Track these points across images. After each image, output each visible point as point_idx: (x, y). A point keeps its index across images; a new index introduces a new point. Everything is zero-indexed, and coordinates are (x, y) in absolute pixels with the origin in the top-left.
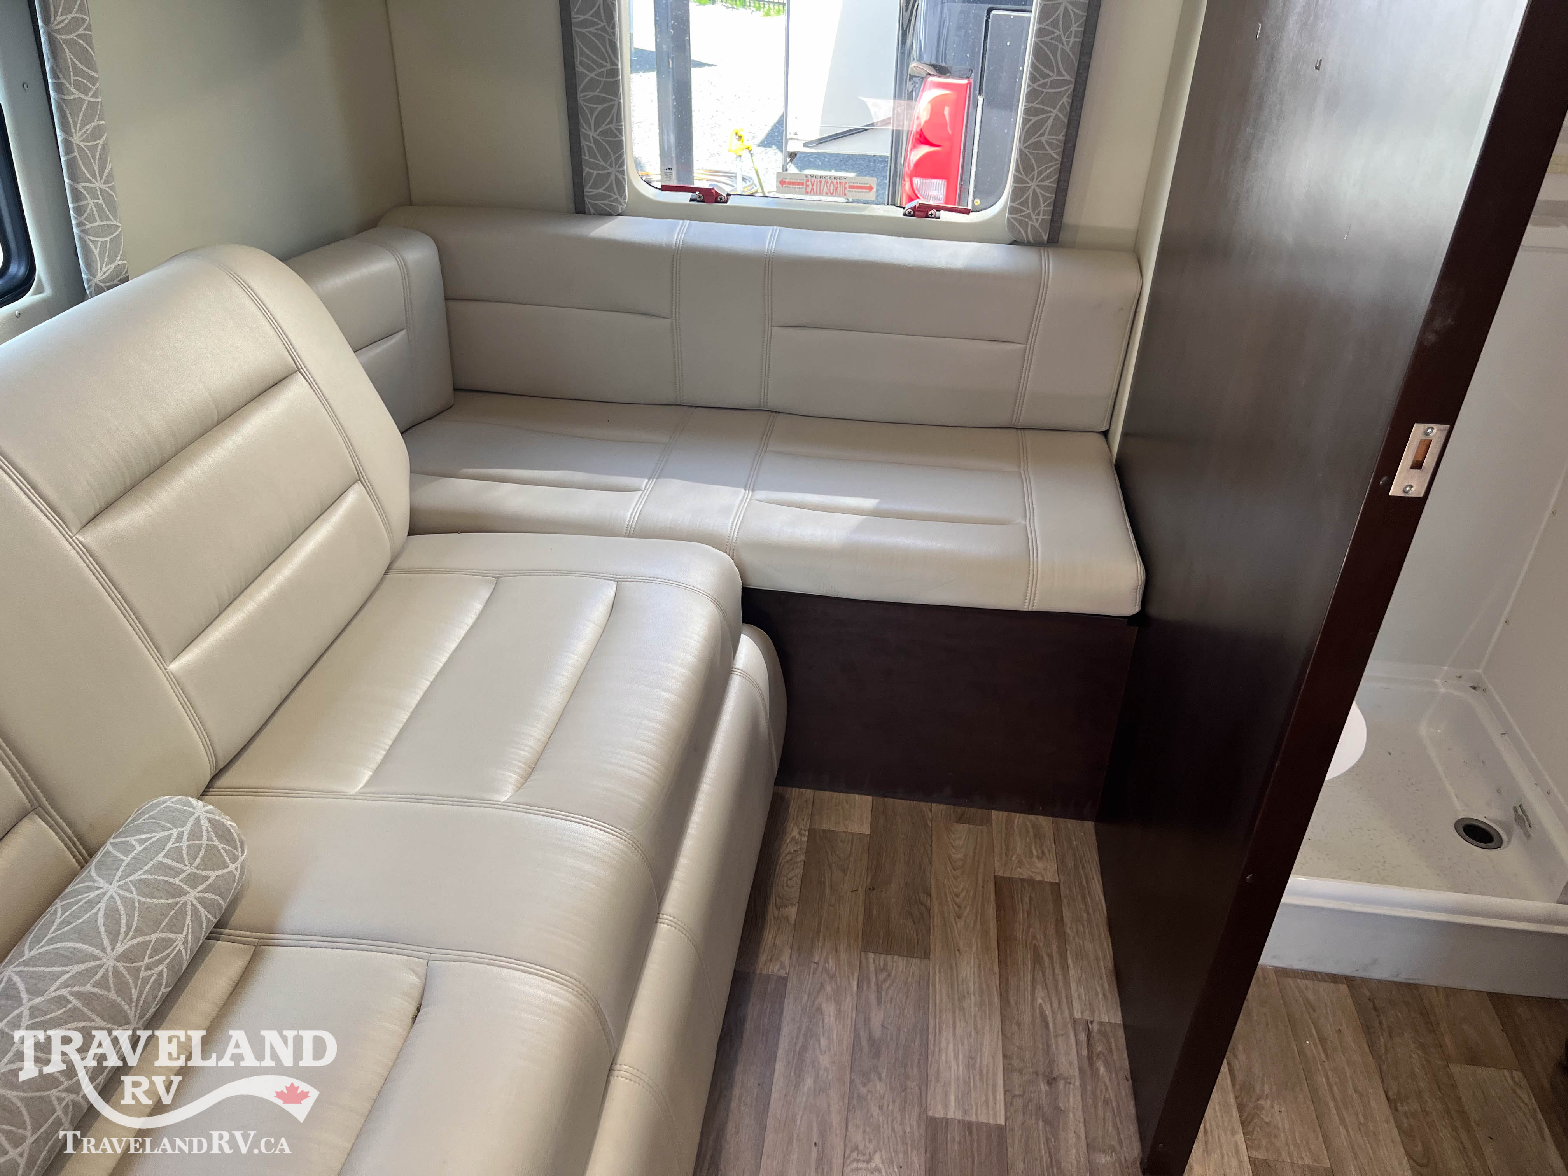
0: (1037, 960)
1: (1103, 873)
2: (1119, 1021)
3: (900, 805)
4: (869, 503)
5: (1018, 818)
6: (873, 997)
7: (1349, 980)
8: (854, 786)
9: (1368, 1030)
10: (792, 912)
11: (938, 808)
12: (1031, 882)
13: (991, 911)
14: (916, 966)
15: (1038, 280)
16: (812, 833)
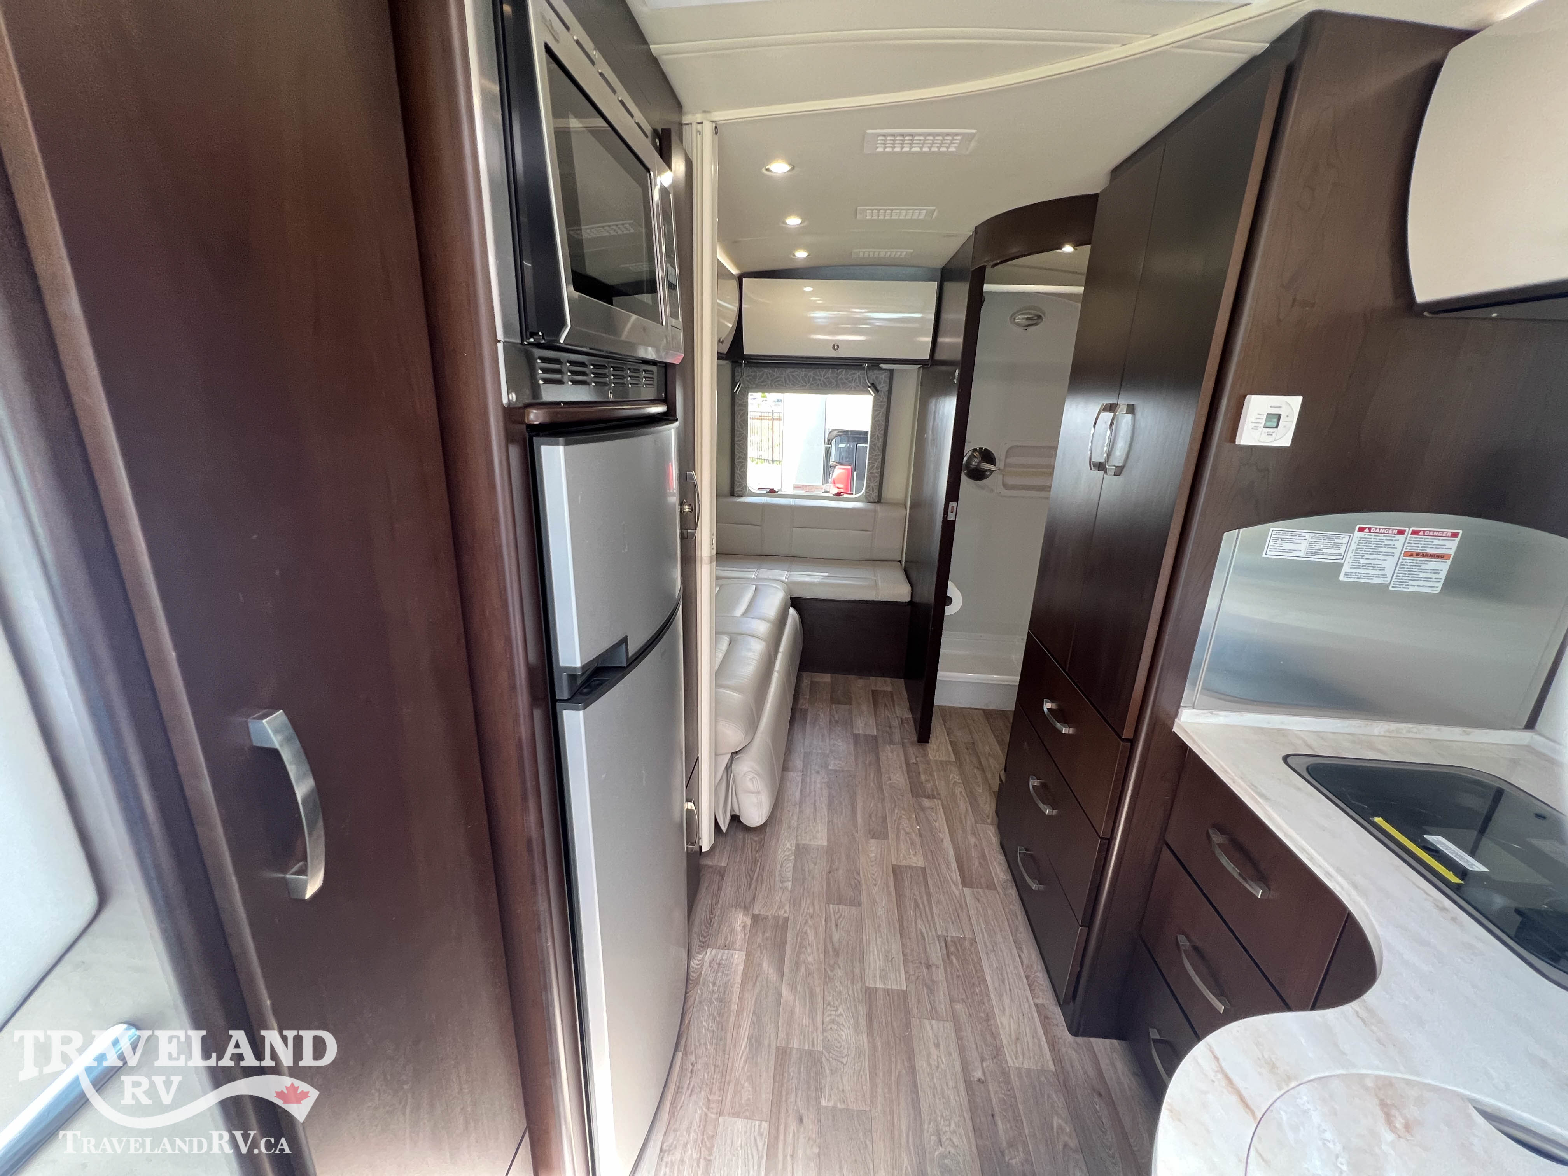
0: (886, 705)
1: (907, 689)
2: (910, 716)
3: (841, 677)
4: (826, 574)
5: (879, 679)
6: (835, 713)
7: (983, 710)
8: (824, 671)
9: (988, 719)
10: (808, 697)
11: (853, 677)
12: (884, 691)
13: (871, 697)
14: (847, 707)
15: (875, 511)
16: (812, 682)
